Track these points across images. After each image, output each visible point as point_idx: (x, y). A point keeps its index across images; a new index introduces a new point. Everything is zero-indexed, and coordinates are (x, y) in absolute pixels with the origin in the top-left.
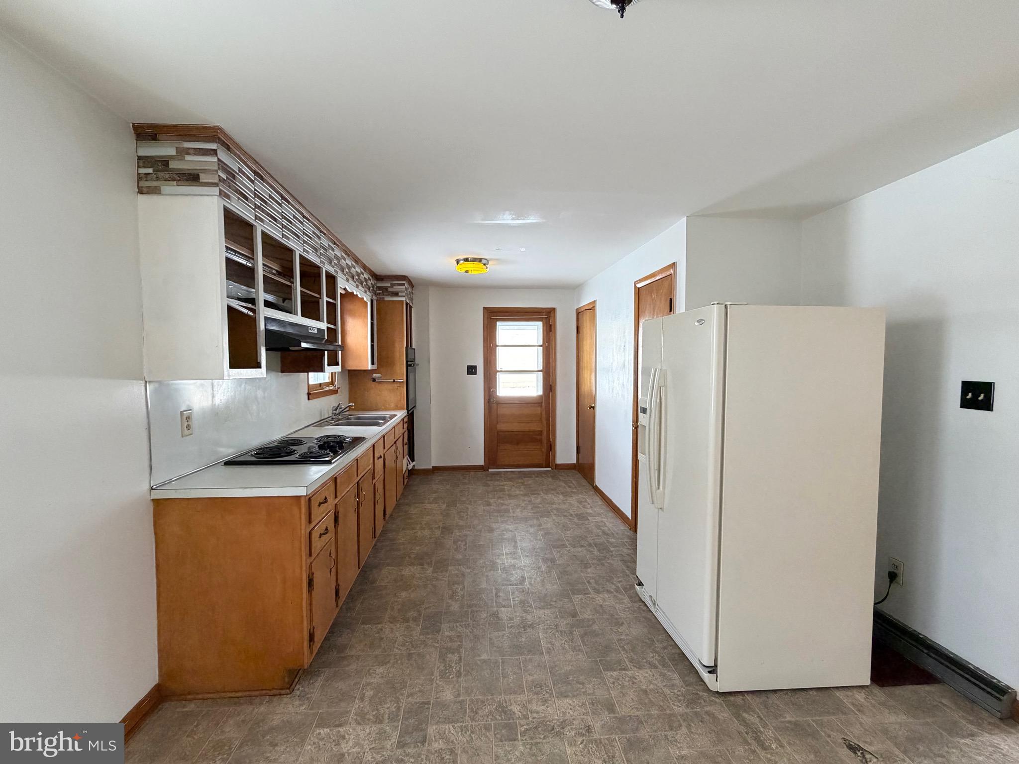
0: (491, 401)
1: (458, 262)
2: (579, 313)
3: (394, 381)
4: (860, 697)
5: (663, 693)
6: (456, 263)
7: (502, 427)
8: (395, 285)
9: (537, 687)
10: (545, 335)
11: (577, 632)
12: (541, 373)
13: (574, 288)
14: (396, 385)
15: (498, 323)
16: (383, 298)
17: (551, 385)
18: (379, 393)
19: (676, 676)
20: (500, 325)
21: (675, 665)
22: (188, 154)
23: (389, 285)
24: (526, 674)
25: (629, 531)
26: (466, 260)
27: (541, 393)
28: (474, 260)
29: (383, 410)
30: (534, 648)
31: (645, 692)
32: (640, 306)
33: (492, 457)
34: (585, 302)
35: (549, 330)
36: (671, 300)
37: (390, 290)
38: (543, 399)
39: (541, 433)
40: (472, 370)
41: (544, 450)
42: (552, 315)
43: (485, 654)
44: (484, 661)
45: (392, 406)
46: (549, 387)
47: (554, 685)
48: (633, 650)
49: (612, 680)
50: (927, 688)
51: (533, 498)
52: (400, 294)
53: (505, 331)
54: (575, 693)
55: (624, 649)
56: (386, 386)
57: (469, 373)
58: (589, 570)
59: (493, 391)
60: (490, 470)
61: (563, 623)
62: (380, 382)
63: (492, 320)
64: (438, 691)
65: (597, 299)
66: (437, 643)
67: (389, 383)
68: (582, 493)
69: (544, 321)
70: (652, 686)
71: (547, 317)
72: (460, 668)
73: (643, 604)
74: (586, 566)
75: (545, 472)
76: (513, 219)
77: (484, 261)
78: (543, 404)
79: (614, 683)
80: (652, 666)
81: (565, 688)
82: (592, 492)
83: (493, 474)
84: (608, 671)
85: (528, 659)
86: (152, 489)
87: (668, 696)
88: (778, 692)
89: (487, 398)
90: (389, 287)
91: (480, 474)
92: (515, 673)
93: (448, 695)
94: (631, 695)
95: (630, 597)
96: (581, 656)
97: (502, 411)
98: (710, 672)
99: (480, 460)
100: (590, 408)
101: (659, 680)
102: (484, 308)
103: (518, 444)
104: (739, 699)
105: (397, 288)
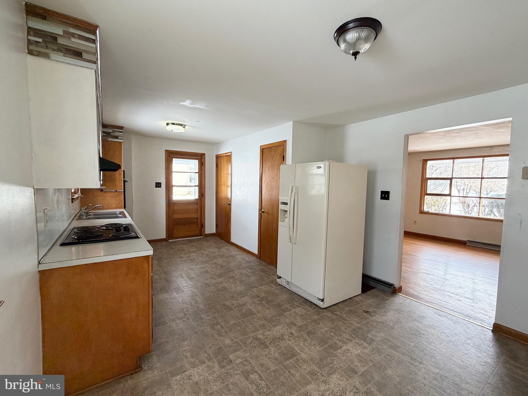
0: (170, 203)
1: (168, 124)
2: (218, 157)
3: (116, 191)
4: (360, 297)
5: (308, 314)
6: (166, 125)
7: (175, 216)
8: (115, 131)
9: (263, 326)
10: (200, 167)
11: (264, 302)
12: (197, 188)
13: (214, 144)
14: (116, 194)
15: (174, 159)
16: (107, 139)
17: (203, 194)
18: (104, 198)
19: (308, 307)
20: (175, 160)
21: (306, 304)
22: (74, 37)
23: (112, 131)
24: (255, 323)
25: (256, 259)
26: (173, 124)
27: (197, 197)
28: (179, 124)
29: (107, 209)
30: (251, 313)
31: (302, 315)
32: (263, 157)
33: (170, 234)
34: (222, 152)
35: (202, 165)
36: (284, 156)
37: (112, 134)
38: (199, 200)
39: (197, 219)
40: (158, 185)
41: (199, 227)
42: (203, 157)
43: (232, 321)
44: (234, 324)
45: (113, 206)
46: (202, 194)
47: (269, 323)
48: (289, 303)
49: (288, 315)
50: (373, 290)
51: (202, 251)
52: (119, 138)
53: (177, 164)
54: (279, 324)
55: (285, 303)
56: (108, 194)
57: (156, 187)
58: (251, 278)
59: (171, 197)
60: (169, 241)
61: (256, 301)
62: (105, 192)
63: (170, 157)
64: (222, 342)
65: (232, 151)
66: (205, 323)
67: (114, 192)
68: (225, 246)
69: (199, 160)
70: (303, 313)
71: (200, 157)
72: (225, 330)
73: (281, 286)
74: (249, 277)
75: (201, 239)
76: (190, 104)
77: (183, 126)
78: (199, 203)
79: (290, 316)
80: (299, 306)
81: (274, 323)
82: (229, 245)
83: (171, 242)
84: (285, 313)
85: (252, 318)
86: (40, 264)
87: (310, 314)
88: (340, 303)
89: (167, 201)
90: (111, 132)
91: (164, 243)
92: (250, 324)
93: (228, 342)
94: (298, 318)
95: (275, 285)
96: (271, 310)
97: (176, 207)
98: (321, 301)
99: (164, 236)
100: (228, 205)
101: (304, 310)
102: (166, 150)
103: (185, 225)
104: (331, 308)
105: (117, 134)
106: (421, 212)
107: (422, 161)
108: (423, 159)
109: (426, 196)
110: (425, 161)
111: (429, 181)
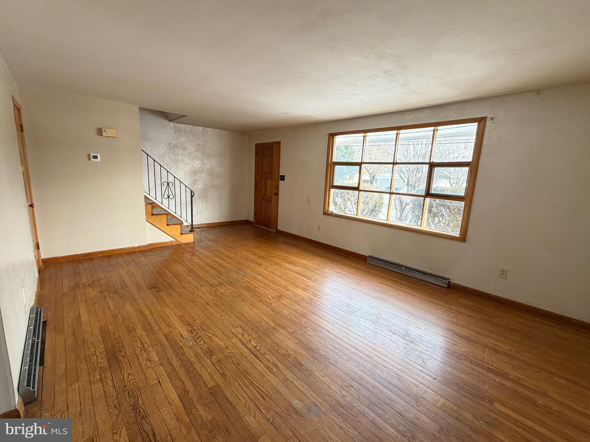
106: (325, 212)
107: (328, 135)
108: (329, 134)
109: (332, 190)
110: (332, 136)
111: (337, 167)
